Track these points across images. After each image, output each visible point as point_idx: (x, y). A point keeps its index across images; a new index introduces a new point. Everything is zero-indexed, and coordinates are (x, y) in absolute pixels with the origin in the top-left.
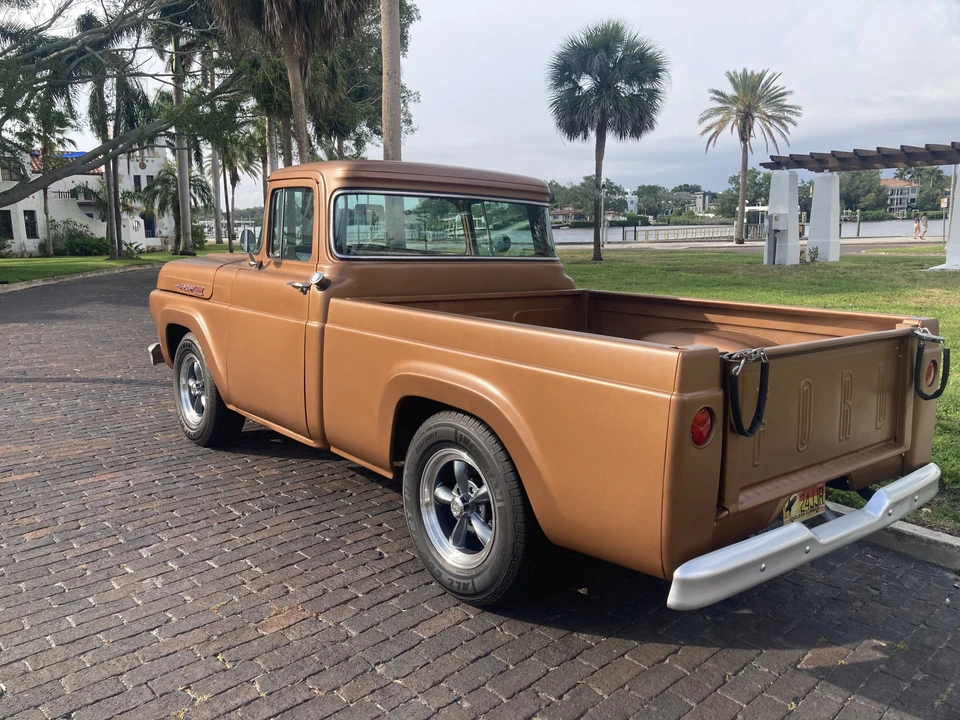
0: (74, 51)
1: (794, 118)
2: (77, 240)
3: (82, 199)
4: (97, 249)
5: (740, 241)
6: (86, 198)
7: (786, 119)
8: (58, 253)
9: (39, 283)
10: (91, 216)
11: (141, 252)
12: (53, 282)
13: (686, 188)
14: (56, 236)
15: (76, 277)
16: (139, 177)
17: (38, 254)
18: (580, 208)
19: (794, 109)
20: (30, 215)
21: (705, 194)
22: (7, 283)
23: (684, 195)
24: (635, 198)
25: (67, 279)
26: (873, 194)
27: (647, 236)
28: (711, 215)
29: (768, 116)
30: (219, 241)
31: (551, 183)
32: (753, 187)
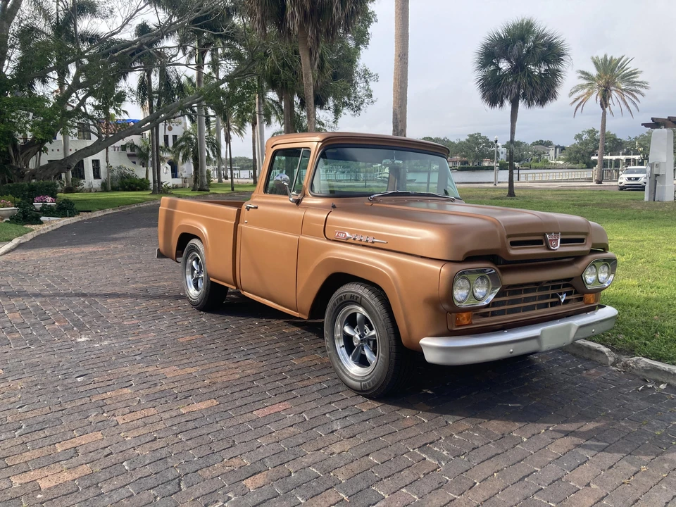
0: (134, 49)
1: (642, 90)
2: (126, 180)
3: (128, 151)
4: (140, 186)
5: (599, 182)
6: (131, 151)
7: (636, 91)
8: (114, 189)
9: (110, 211)
10: (134, 163)
11: (169, 188)
12: (119, 211)
13: (541, 143)
14: (112, 178)
15: (133, 207)
16: (167, 136)
17: (100, 190)
18: (465, 157)
19: (642, 84)
20: (96, 163)
21: (556, 147)
22: (90, 211)
23: (540, 148)
24: (504, 150)
25: (127, 208)
27: (527, 178)
28: (561, 162)
29: (621, 89)
30: (220, 181)
31: (444, 139)
32: (593, 142)
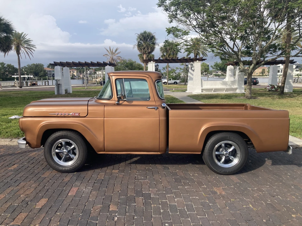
5: (21, 87)
26: (42, 72)
29: (25, 47)
32: (3, 69)
